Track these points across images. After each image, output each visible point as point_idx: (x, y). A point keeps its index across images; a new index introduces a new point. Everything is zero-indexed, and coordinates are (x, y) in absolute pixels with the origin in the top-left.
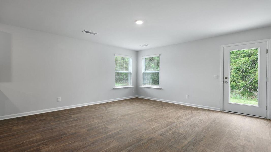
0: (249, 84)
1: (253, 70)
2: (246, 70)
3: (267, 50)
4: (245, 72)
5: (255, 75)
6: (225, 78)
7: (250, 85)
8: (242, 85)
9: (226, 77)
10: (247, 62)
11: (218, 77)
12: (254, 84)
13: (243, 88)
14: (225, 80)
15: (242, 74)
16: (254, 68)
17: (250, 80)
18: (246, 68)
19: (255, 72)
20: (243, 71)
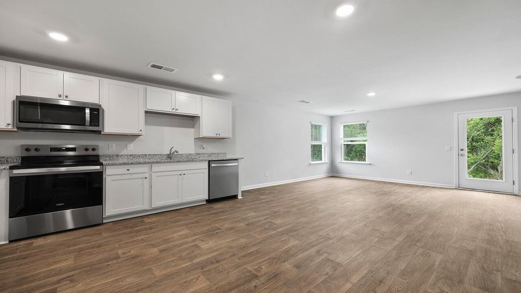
0: (483, 159)
1: (489, 138)
2: (479, 137)
3: (513, 119)
4: (477, 141)
5: (493, 146)
6: (461, 150)
7: (485, 162)
8: (473, 161)
9: (461, 148)
10: (479, 126)
11: (451, 149)
12: (492, 160)
13: (474, 166)
14: (461, 152)
15: (472, 144)
16: (492, 135)
17: (485, 154)
18: (478, 135)
19: (494, 142)
20: (473, 140)
